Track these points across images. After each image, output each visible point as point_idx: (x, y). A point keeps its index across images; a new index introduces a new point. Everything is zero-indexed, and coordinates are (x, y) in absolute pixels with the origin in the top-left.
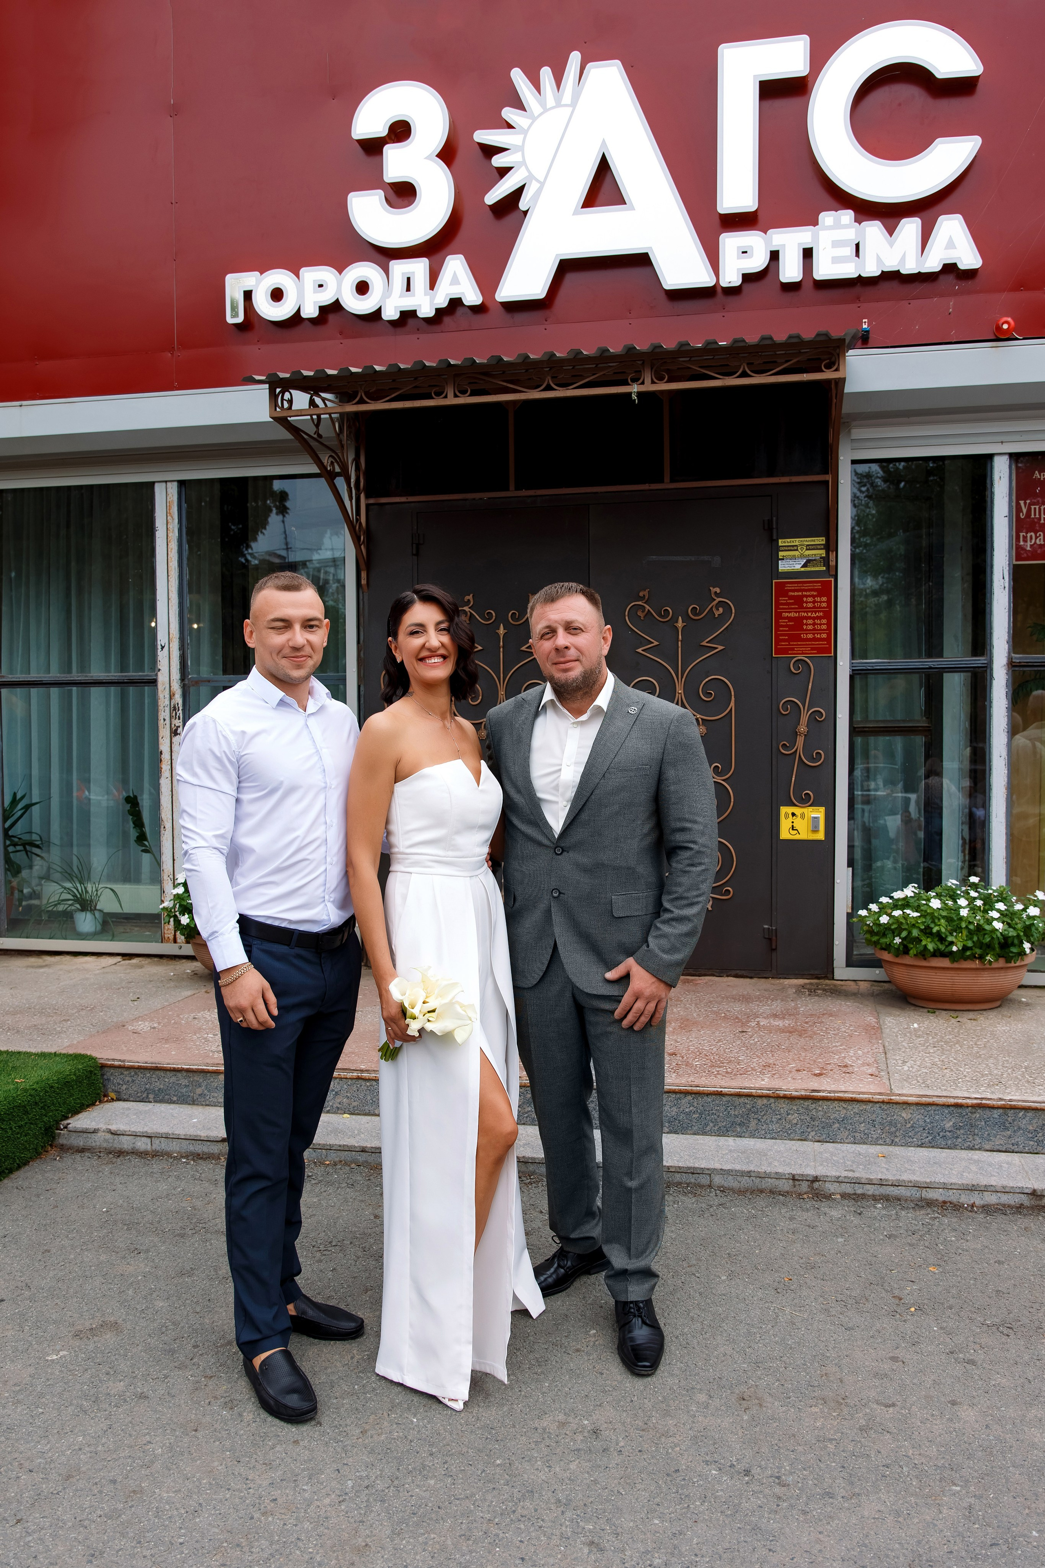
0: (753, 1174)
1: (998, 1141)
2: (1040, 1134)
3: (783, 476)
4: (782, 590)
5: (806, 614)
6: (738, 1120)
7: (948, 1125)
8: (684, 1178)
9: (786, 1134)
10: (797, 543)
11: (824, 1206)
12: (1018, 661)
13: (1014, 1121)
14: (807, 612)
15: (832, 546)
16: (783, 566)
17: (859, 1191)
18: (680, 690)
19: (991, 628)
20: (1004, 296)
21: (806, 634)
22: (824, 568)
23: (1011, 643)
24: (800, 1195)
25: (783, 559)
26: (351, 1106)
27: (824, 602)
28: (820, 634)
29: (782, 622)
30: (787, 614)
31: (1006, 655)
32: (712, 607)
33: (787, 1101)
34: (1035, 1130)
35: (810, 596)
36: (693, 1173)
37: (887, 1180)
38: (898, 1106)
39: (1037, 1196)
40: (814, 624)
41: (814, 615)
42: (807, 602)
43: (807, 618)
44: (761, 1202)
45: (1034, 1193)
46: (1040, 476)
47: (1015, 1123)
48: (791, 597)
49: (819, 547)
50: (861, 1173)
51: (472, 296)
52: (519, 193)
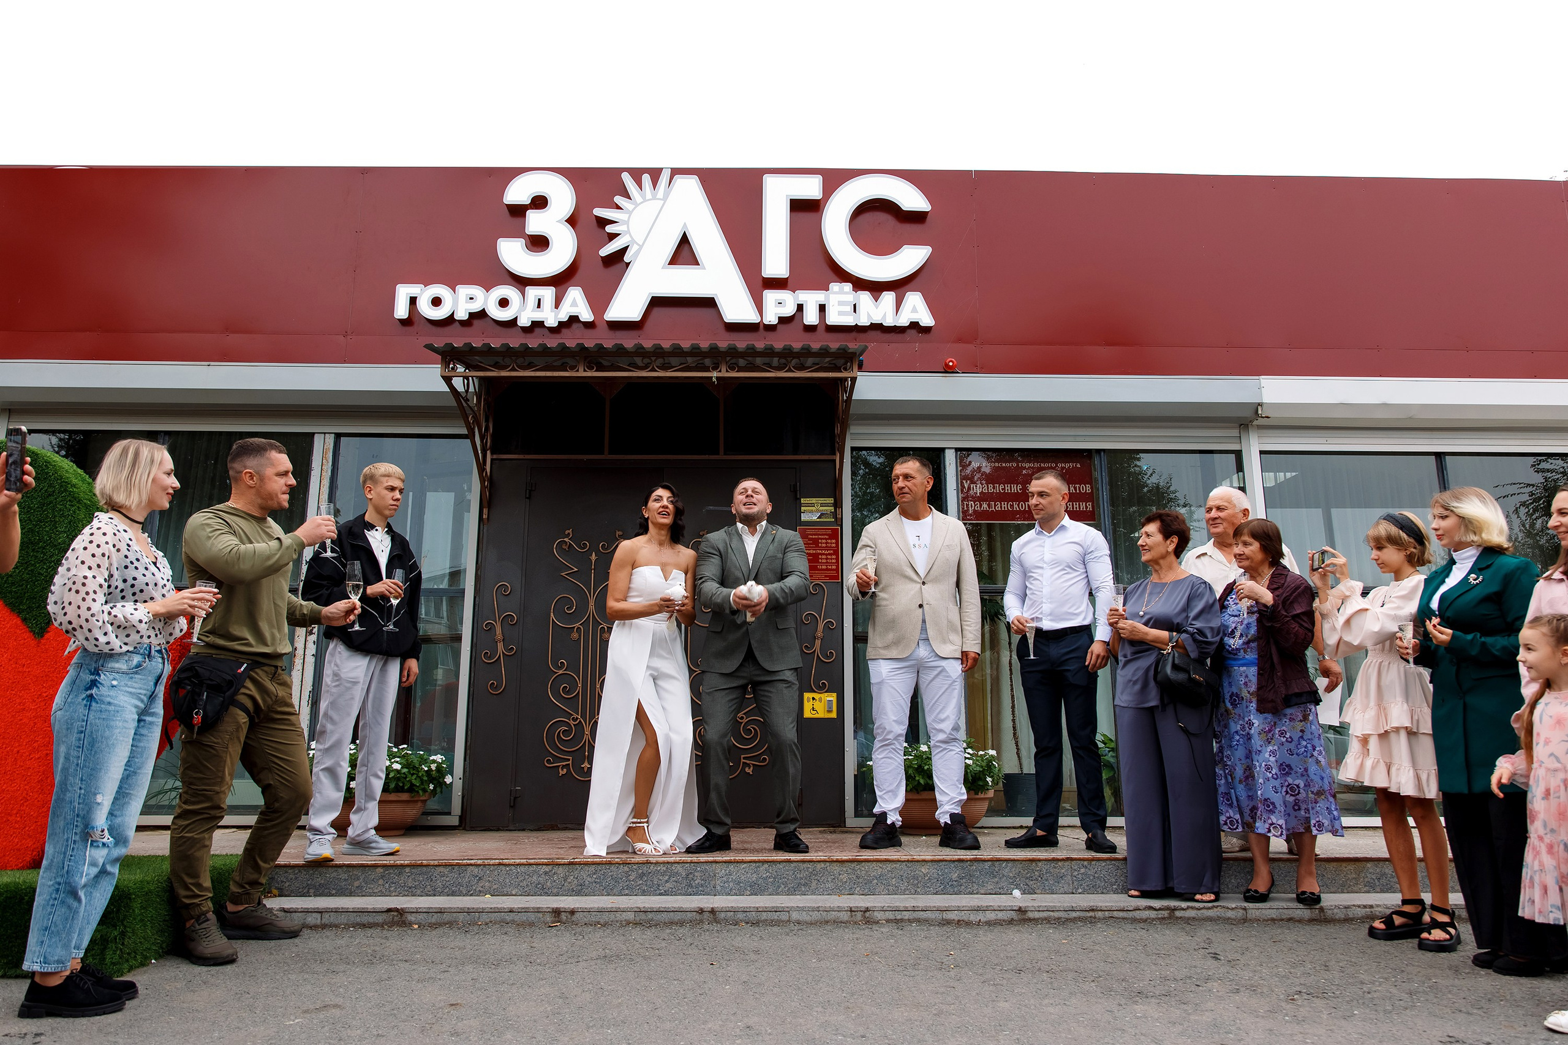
0: (821, 909)
3: (803, 455)
5: (820, 552)
6: (803, 881)
7: (955, 876)
8: (771, 916)
9: (838, 891)
10: (814, 502)
11: (875, 927)
13: (999, 870)
14: (822, 550)
15: (838, 505)
16: (804, 517)
17: (899, 917)
20: (949, 344)
21: (821, 566)
22: (833, 520)
24: (855, 923)
25: (804, 512)
26: (492, 889)
27: (833, 544)
28: (831, 566)
33: (838, 864)
35: (823, 539)
36: (776, 912)
37: (918, 907)
38: (919, 864)
40: (827, 559)
41: (826, 553)
42: (821, 544)
43: (822, 554)
44: (829, 927)
45: (1020, 910)
49: (829, 505)
51: (586, 315)
52: (624, 250)
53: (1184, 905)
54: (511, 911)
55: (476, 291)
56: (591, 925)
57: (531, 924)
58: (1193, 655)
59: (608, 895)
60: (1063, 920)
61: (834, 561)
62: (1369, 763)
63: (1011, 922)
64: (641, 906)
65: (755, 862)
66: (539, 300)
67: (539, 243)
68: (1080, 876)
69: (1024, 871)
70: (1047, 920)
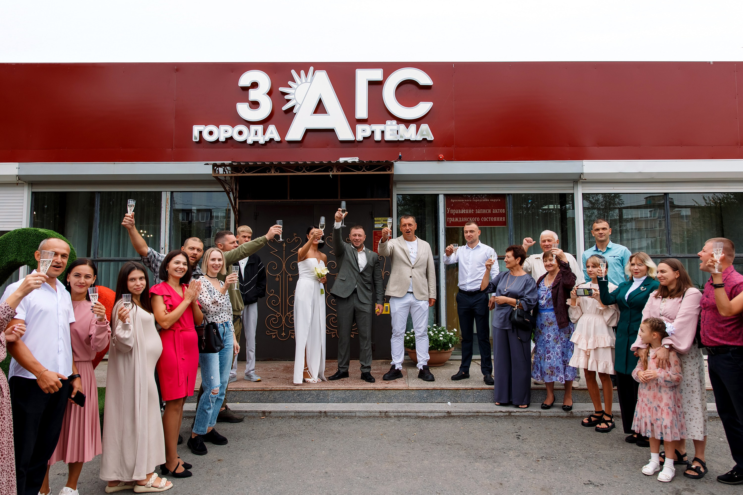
1: (439, 400)
2: (451, 397)
3: (375, 198)
4: (375, 234)
6: (364, 398)
7: (425, 396)
8: (348, 414)
9: (378, 401)
10: (379, 219)
11: (389, 419)
16: (376, 226)
17: (399, 415)
19: (439, 247)
20: (441, 148)
24: (381, 418)
25: (376, 224)
26: (240, 400)
36: (351, 412)
37: (407, 411)
38: (410, 390)
44: (370, 419)
45: (448, 412)
46: (453, 201)
50: (400, 410)
51: (277, 138)
52: (293, 107)
53: (515, 410)
54: (246, 412)
55: (228, 128)
56: (277, 418)
57: (254, 417)
58: (525, 310)
59: (286, 402)
60: (465, 416)
62: (590, 361)
63: (444, 417)
64: (297, 410)
65: (344, 390)
66: (256, 131)
67: (255, 105)
68: (476, 396)
70: (459, 416)
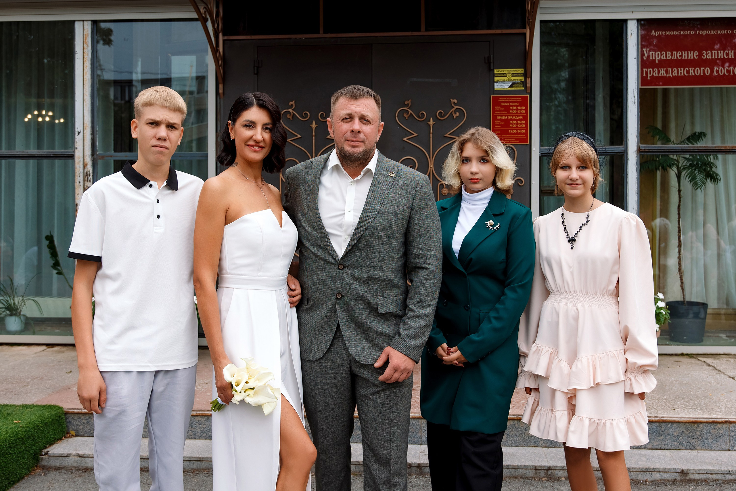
2: (681, 438)
3: (497, 29)
4: (496, 102)
5: (512, 117)
10: (506, 72)
11: (556, 485)
12: (643, 149)
13: (665, 430)
14: (513, 116)
15: (528, 75)
16: (497, 87)
18: (431, 165)
19: (627, 128)
21: (512, 130)
22: (523, 88)
23: (639, 137)
25: (497, 82)
27: (523, 110)
28: (521, 130)
29: (497, 122)
30: (499, 117)
31: (636, 145)
32: (452, 112)
34: (678, 435)
35: (514, 106)
39: (684, 473)
40: (517, 124)
41: (517, 118)
42: (512, 110)
43: (512, 120)
44: (516, 484)
46: (655, 33)
47: (666, 431)
48: (502, 107)
49: (520, 75)
60: (720, 482)
61: (523, 126)
69: (687, 431)
70: (706, 482)
